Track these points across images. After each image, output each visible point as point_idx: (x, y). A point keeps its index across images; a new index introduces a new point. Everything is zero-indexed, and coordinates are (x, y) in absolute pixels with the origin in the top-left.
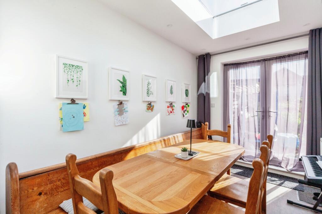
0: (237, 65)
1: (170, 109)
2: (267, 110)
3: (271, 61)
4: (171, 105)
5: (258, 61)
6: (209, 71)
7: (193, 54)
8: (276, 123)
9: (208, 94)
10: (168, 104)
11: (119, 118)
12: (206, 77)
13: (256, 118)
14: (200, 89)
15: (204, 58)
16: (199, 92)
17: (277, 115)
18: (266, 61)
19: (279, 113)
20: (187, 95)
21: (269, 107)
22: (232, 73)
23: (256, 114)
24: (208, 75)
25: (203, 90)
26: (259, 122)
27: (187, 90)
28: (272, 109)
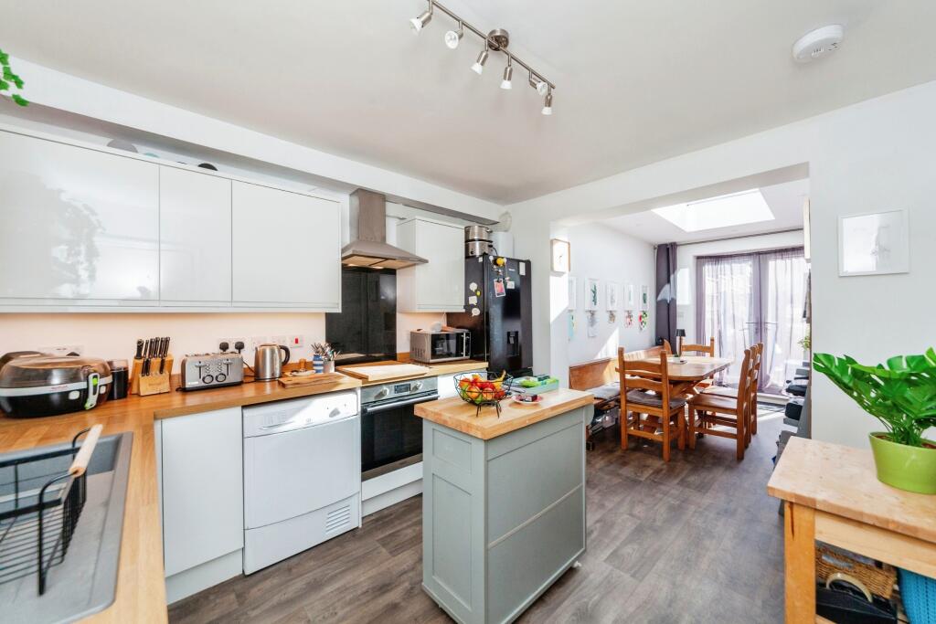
0: (717, 258)
1: (628, 320)
2: (763, 321)
3: (768, 255)
4: (630, 316)
5: (750, 255)
6: (675, 269)
7: (651, 244)
8: (776, 339)
9: (674, 301)
10: (627, 314)
11: (590, 328)
12: (672, 277)
13: (746, 331)
14: (662, 292)
15: (668, 249)
16: (659, 298)
17: (777, 327)
18: (759, 255)
19: (779, 325)
20: (645, 301)
21: (766, 317)
22: (708, 269)
23: (746, 326)
24: (674, 272)
25: (666, 293)
26: (750, 337)
27: (645, 295)
28: (770, 318)
